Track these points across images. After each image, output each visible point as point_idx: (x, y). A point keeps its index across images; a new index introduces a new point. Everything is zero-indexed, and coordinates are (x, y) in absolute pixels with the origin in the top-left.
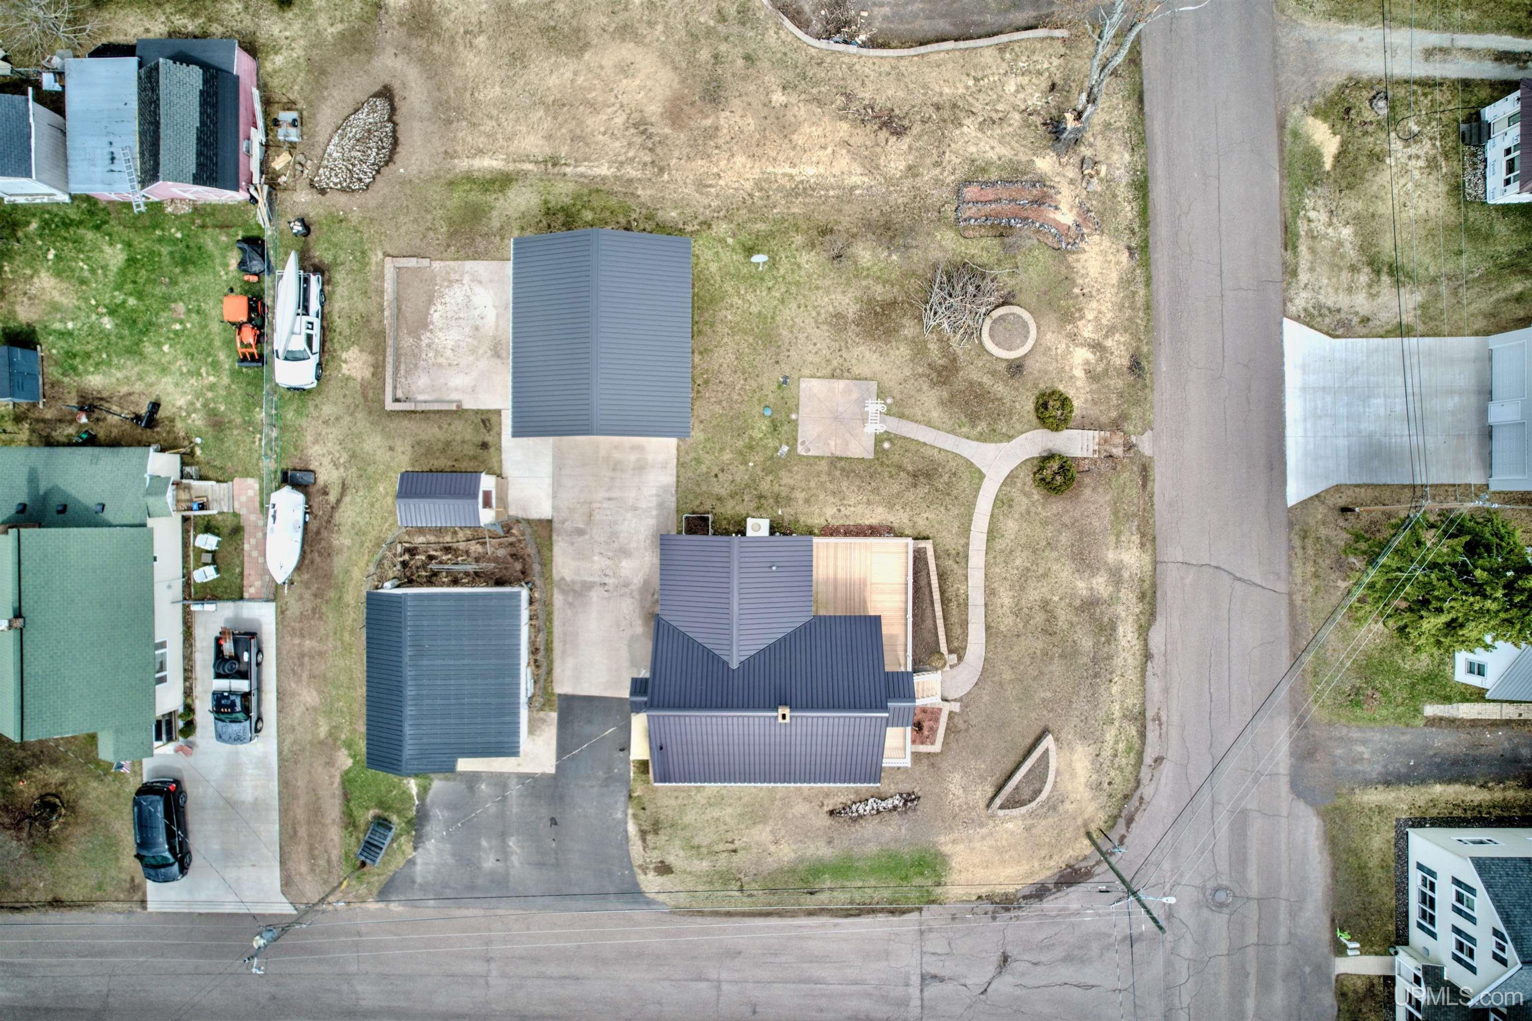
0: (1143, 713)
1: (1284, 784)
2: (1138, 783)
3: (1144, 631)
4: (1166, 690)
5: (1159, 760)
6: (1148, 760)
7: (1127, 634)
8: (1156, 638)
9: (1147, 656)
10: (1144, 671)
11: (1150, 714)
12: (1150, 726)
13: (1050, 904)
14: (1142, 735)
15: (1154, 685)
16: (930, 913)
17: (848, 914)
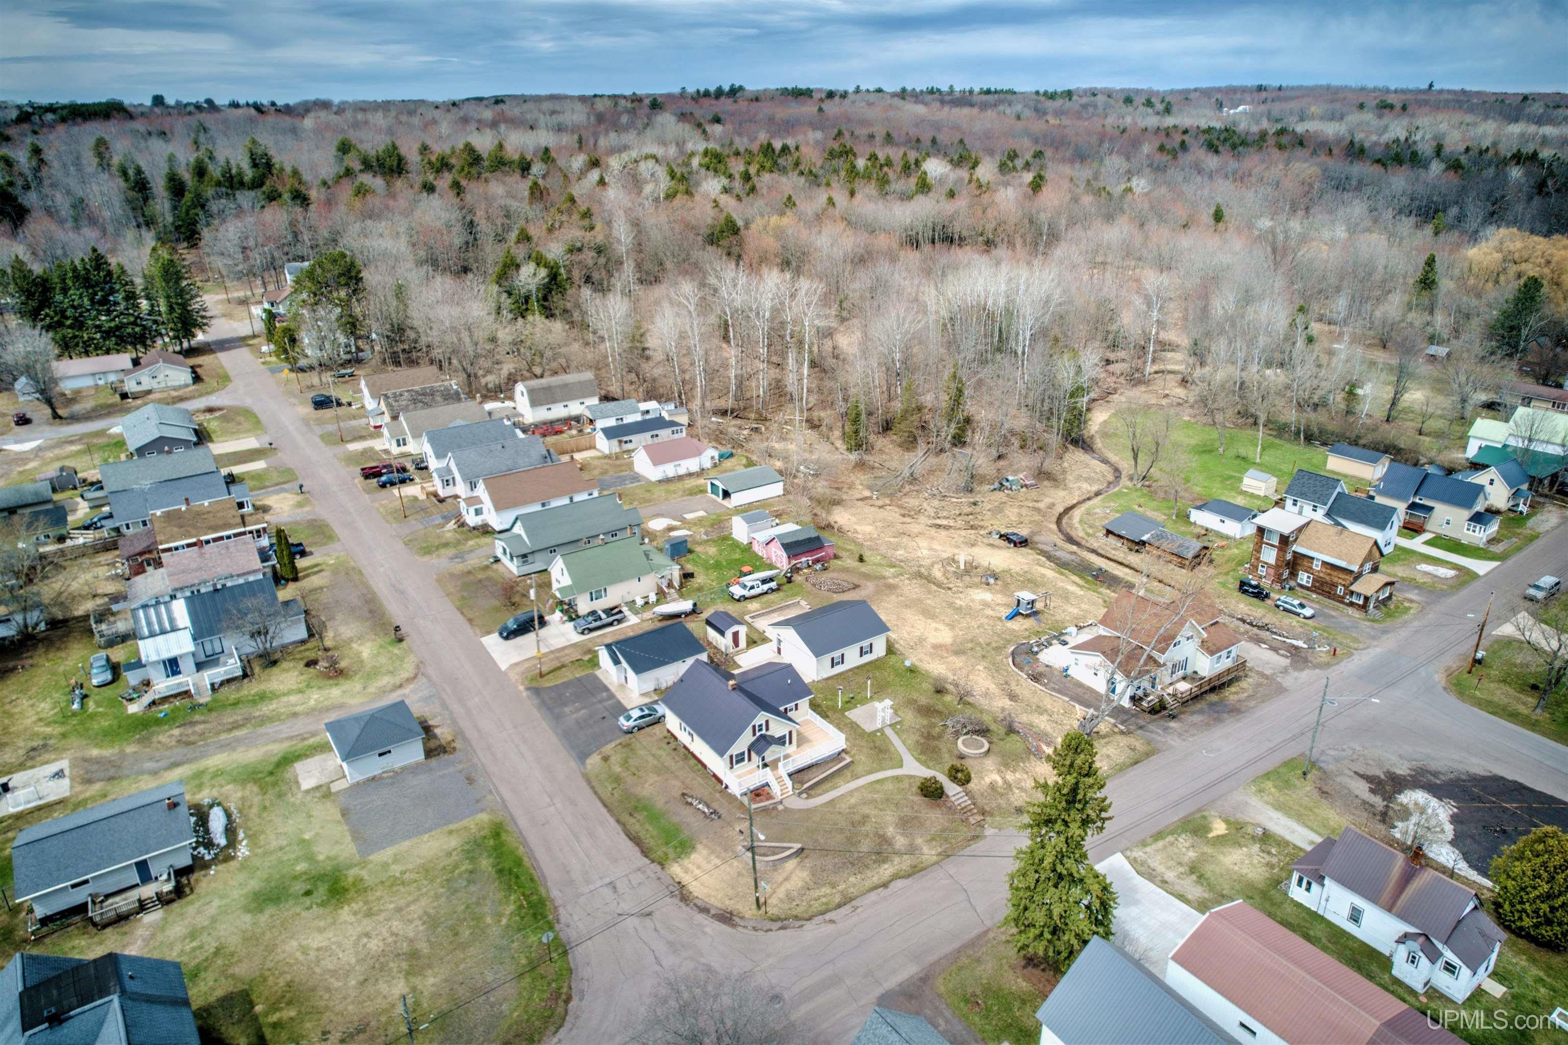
0: (851, 900)
1: (878, 991)
2: (809, 919)
3: (896, 877)
4: (875, 903)
5: (832, 921)
6: (828, 916)
7: (886, 870)
8: (899, 884)
9: (885, 885)
10: (876, 888)
11: (854, 903)
12: (848, 907)
13: (700, 918)
14: (839, 906)
15: (873, 896)
16: (656, 867)
17: (628, 835)
